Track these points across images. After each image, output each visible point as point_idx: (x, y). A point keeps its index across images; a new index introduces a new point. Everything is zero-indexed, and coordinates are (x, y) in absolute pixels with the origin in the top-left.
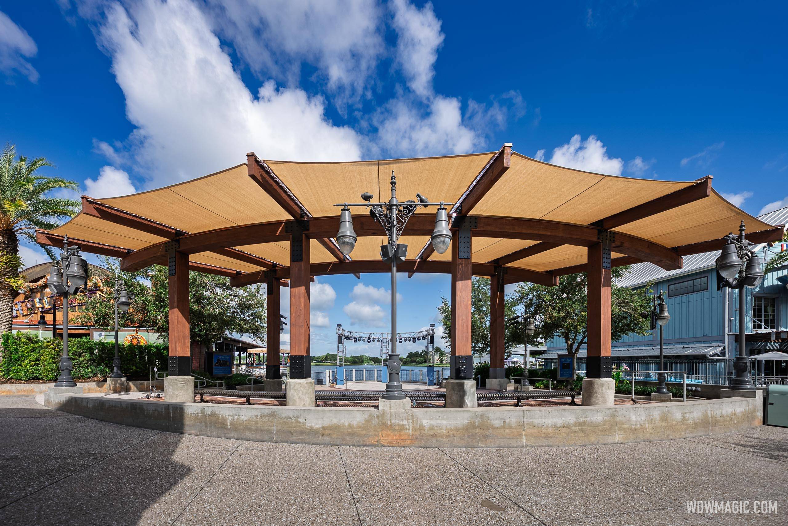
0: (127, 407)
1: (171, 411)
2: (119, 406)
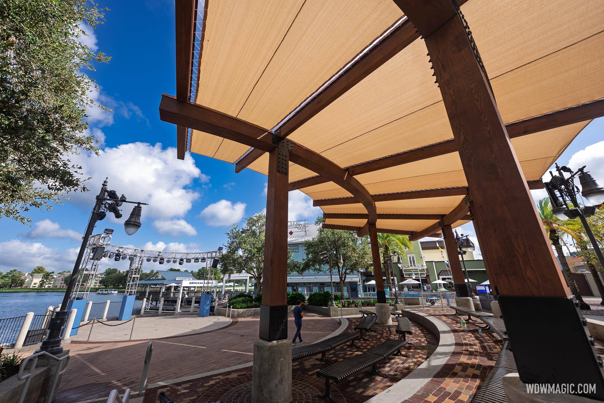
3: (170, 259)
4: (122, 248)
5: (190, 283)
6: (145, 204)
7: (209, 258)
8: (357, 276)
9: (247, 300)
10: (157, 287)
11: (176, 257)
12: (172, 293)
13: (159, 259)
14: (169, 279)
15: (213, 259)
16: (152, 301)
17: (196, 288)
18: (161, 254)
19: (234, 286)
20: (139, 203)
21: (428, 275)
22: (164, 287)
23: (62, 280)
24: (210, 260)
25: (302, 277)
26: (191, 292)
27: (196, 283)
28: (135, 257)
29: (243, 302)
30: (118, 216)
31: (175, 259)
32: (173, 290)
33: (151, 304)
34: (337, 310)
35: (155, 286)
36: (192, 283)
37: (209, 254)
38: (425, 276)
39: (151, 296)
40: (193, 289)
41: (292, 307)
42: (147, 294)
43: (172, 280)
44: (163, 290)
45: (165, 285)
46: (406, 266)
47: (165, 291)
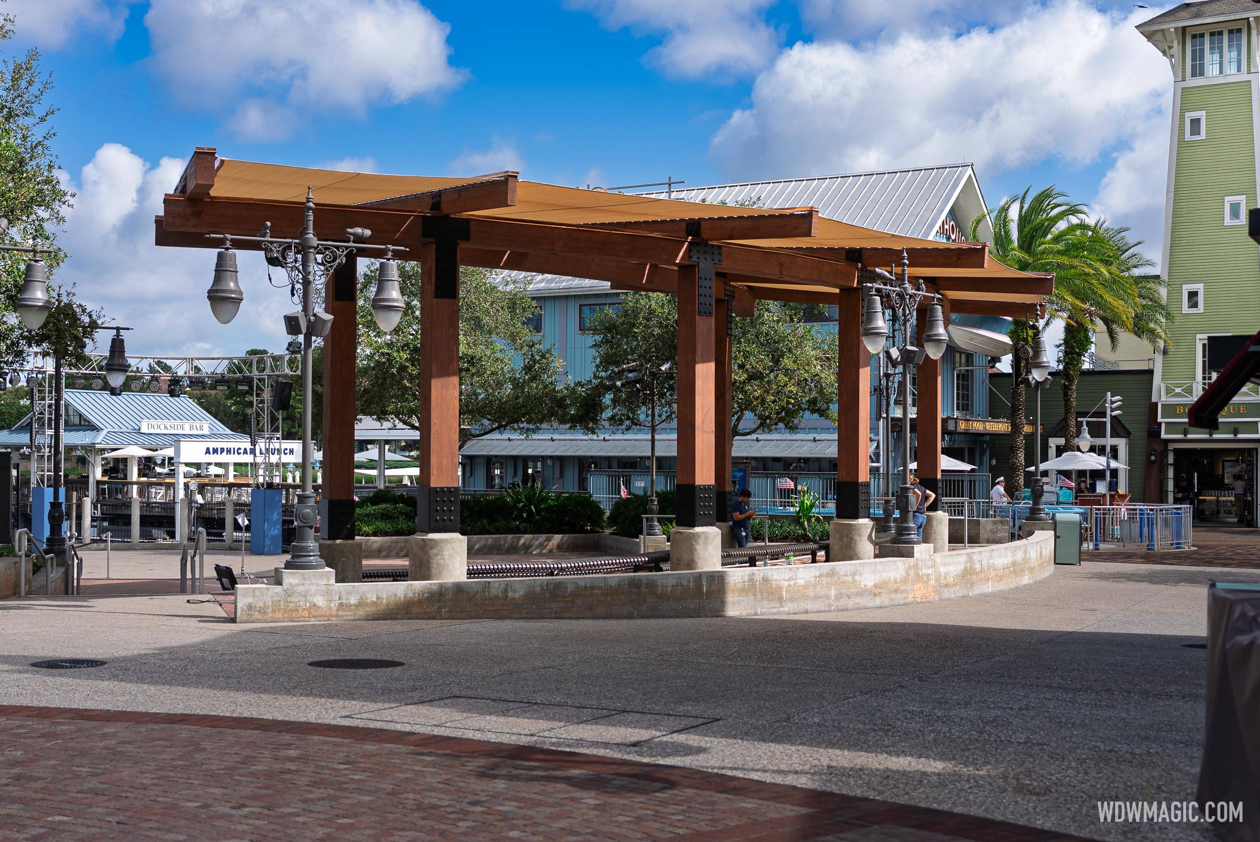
1: (704, 584)
2: (602, 585)
5: (208, 451)
6: (128, 329)
9: (400, 512)
14: (111, 429)
17: (231, 468)
20: (118, 329)
22: (99, 459)
26: (214, 485)
27: (229, 451)
28: (40, 376)
29: (385, 516)
32: (134, 474)
36: (215, 451)
40: (220, 471)
41: (549, 540)
43: (124, 429)
44: (97, 473)
45: (103, 450)
46: (1178, 390)
47: (106, 479)
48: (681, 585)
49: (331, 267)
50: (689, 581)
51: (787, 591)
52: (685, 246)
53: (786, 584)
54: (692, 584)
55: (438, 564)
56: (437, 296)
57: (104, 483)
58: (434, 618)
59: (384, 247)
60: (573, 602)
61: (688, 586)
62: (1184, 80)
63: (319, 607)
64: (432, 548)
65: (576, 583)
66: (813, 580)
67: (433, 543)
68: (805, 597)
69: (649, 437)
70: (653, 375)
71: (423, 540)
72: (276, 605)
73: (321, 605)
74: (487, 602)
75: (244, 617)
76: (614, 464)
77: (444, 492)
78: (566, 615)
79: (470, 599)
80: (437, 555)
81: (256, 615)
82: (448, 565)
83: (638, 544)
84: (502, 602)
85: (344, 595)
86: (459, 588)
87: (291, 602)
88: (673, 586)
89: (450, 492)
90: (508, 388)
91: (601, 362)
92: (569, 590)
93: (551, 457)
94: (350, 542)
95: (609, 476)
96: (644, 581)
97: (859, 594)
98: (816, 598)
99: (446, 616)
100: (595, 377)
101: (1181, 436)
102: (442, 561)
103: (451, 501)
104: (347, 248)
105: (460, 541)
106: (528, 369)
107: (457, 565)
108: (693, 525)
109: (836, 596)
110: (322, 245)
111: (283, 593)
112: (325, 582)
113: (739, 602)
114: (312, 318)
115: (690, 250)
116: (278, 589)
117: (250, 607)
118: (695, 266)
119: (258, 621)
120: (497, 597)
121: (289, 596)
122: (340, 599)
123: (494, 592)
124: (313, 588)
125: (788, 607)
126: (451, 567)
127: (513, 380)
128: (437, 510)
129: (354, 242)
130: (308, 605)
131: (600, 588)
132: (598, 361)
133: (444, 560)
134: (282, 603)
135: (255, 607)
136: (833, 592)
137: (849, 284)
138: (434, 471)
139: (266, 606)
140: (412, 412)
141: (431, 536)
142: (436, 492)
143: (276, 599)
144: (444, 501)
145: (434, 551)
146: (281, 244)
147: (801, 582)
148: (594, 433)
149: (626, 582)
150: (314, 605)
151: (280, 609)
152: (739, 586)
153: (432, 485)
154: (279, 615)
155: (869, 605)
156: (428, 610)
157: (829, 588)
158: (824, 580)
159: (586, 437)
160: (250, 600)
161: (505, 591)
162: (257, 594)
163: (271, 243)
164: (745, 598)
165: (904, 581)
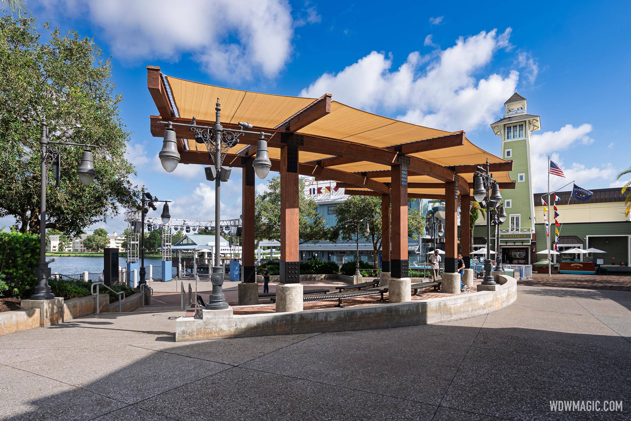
0: (382, 312)
1: (420, 308)
2: (374, 312)
3: (195, 228)
4: (151, 218)
6: (170, 202)
7: (232, 226)
8: (416, 244)
10: (189, 253)
11: (201, 226)
12: (206, 260)
13: (185, 228)
14: (200, 245)
15: (236, 227)
16: (186, 268)
18: (186, 223)
19: (271, 253)
20: (166, 202)
21: (535, 243)
22: (197, 252)
23: (81, 243)
24: (233, 228)
25: (349, 245)
27: (227, 250)
28: (164, 226)
30: (155, 209)
31: (200, 227)
32: (206, 256)
33: (186, 271)
34: (361, 279)
35: (186, 252)
36: (224, 250)
37: (232, 222)
38: (530, 244)
39: (185, 262)
41: (321, 276)
42: (180, 260)
43: (204, 245)
44: (196, 256)
45: (197, 250)
46: (504, 231)
47: (199, 258)
48: (410, 310)
49: (231, 143)
50: (414, 308)
51: (454, 310)
52: (396, 155)
53: (453, 306)
54: (415, 309)
55: (290, 299)
56: (288, 171)
57: (198, 259)
58: (288, 334)
59: (260, 133)
60: (360, 321)
61: (413, 310)
62: (505, 140)
63: (224, 331)
64: (287, 291)
65: (362, 312)
66: (463, 304)
67: (287, 288)
68: (460, 312)
69: (356, 245)
70: (357, 223)
71: (282, 287)
72: (199, 331)
73: (225, 329)
74: (317, 324)
75: (180, 338)
76: (338, 252)
77: (292, 264)
78: (357, 328)
79: (307, 323)
80: (289, 294)
81: (187, 337)
82: (294, 299)
83: (353, 279)
84: (324, 323)
85: (238, 324)
86: (302, 316)
87: (207, 329)
88: (407, 310)
89: (295, 264)
90: (309, 230)
91: (339, 221)
92: (358, 315)
93: (320, 251)
94: (253, 283)
95: (337, 256)
96: (394, 309)
97: (479, 309)
98: (464, 312)
99: (295, 332)
100: (337, 225)
101: (505, 244)
102: (291, 297)
103: (295, 268)
104: (239, 132)
105: (300, 287)
106: (315, 223)
107: (299, 299)
108: (400, 277)
109: (471, 311)
110: (225, 130)
111: (203, 324)
112: (227, 316)
113: (434, 317)
114: (220, 170)
115: (398, 158)
116: (200, 321)
117: (184, 332)
118: (400, 165)
119: (189, 340)
120: (322, 321)
121: (206, 325)
122: (236, 325)
123: (320, 318)
124: (221, 320)
125: (454, 317)
126: (296, 300)
127: (311, 227)
128: (289, 273)
129: (243, 129)
130: (217, 330)
131: (373, 313)
132: (338, 221)
133: (293, 297)
134: (202, 329)
135: (187, 332)
136: (470, 309)
137: (452, 179)
138: (287, 254)
139: (193, 332)
140: (279, 237)
141: (286, 285)
142: (289, 264)
143: (199, 327)
144: (292, 269)
145: (288, 293)
146: (202, 129)
147: (459, 305)
148: (335, 243)
149: (385, 310)
150: (221, 330)
151: (201, 333)
152: (435, 308)
153: (287, 261)
154: (201, 336)
155: (482, 313)
156: (285, 330)
157: (468, 307)
158: (467, 303)
159: (333, 245)
160: (183, 328)
161: (326, 317)
162: (188, 325)
163: (197, 127)
164: (437, 314)
165: (493, 301)
